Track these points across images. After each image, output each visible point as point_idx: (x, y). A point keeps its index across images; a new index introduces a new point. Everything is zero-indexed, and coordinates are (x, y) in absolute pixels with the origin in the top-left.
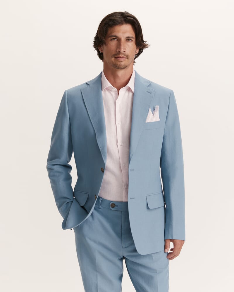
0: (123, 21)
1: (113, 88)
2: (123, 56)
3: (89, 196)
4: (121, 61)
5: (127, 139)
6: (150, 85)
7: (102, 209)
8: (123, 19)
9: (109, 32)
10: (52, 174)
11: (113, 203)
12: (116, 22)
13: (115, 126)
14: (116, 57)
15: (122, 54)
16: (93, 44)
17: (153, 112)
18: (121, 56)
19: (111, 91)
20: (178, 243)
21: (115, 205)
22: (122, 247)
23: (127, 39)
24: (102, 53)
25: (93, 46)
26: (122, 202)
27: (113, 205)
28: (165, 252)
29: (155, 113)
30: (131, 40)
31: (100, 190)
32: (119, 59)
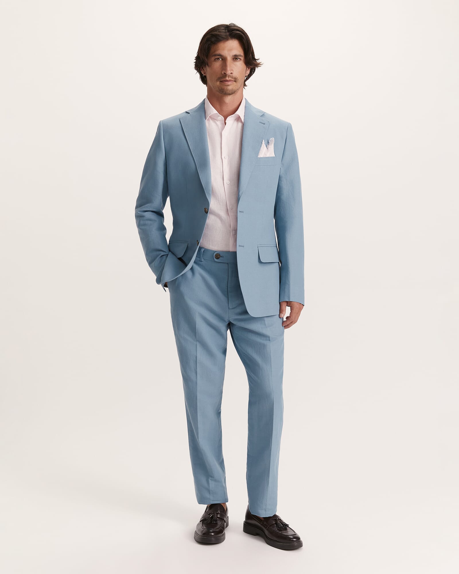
0: (228, 36)
1: (219, 116)
2: (230, 79)
3: (189, 245)
4: (228, 85)
5: (235, 177)
6: (263, 115)
7: (204, 262)
8: (228, 34)
9: (212, 50)
10: (142, 222)
11: (217, 254)
12: (220, 38)
13: (221, 161)
14: (221, 80)
15: (228, 76)
16: (194, 66)
17: (267, 146)
18: (227, 78)
19: (216, 121)
20: (296, 306)
21: (220, 255)
22: (229, 307)
23: (234, 58)
24: (205, 76)
25: (194, 68)
26: (228, 252)
27: (218, 256)
28: (280, 318)
29: (270, 146)
30: (239, 59)
31: (201, 238)
32: (226, 83)
